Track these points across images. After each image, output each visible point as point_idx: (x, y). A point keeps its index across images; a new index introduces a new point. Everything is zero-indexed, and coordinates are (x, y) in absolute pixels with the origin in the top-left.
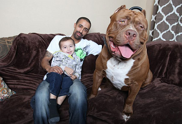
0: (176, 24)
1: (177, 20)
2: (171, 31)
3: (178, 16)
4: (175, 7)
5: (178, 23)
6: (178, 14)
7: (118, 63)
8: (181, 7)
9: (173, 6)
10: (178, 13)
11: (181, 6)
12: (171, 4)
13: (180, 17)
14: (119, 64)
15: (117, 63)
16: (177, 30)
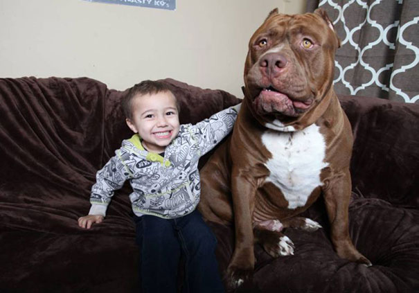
0: (352, 66)
1: (354, 59)
2: (344, 82)
3: (356, 48)
4: (350, 30)
5: (359, 63)
6: (356, 46)
7: (290, 140)
8: (361, 30)
9: (346, 29)
10: (357, 43)
11: (362, 27)
12: (342, 23)
13: (361, 50)
14: (292, 140)
15: (288, 141)
16: (358, 78)
